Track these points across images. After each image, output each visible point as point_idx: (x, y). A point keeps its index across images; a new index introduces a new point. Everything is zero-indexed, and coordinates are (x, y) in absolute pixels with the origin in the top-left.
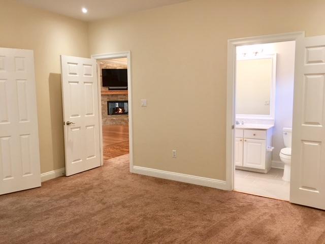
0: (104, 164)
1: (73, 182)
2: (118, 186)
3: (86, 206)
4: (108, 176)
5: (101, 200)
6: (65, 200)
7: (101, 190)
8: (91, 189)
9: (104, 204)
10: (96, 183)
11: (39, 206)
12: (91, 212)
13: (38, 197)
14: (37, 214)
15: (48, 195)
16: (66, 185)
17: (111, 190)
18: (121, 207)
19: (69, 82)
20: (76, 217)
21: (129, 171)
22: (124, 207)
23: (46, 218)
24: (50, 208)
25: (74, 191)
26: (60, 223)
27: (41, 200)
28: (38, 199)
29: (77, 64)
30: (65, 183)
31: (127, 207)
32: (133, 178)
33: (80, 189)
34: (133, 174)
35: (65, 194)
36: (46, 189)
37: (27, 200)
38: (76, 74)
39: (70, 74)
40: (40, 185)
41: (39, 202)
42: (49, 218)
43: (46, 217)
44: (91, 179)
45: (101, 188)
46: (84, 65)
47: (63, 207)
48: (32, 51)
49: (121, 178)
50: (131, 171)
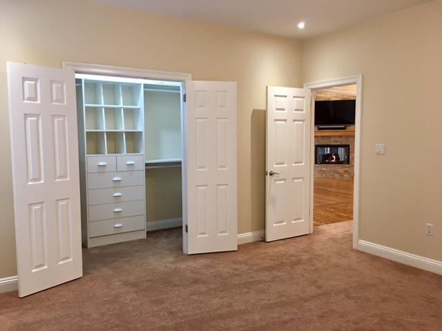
0: (314, 231)
1: (276, 250)
2: (337, 266)
3: (294, 286)
4: (321, 249)
5: (315, 281)
6: (267, 273)
7: (313, 268)
8: (299, 264)
9: (319, 287)
10: (305, 257)
11: (236, 275)
12: (302, 296)
13: (235, 262)
14: (234, 284)
15: (246, 263)
16: (267, 253)
17: (326, 270)
18: (345, 297)
19: (275, 120)
20: (283, 299)
21: (352, 247)
22: (348, 297)
23: (246, 292)
24: (250, 280)
25: (277, 263)
26: (263, 303)
27: (238, 267)
28: (235, 266)
29: (286, 96)
30: (265, 251)
31: (353, 298)
32: (358, 258)
33: (285, 261)
34: (357, 251)
35: (266, 265)
36: (243, 255)
37: (222, 265)
38: (284, 109)
39: (277, 109)
40: (236, 249)
41: (236, 269)
42: (249, 292)
43: (245, 290)
44: (298, 250)
45: (313, 265)
46: (294, 97)
47: (265, 282)
48: (235, 83)
49: (341, 255)
50: (355, 247)
